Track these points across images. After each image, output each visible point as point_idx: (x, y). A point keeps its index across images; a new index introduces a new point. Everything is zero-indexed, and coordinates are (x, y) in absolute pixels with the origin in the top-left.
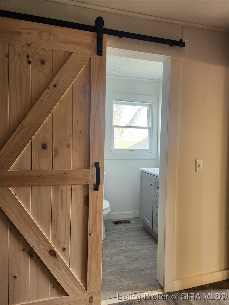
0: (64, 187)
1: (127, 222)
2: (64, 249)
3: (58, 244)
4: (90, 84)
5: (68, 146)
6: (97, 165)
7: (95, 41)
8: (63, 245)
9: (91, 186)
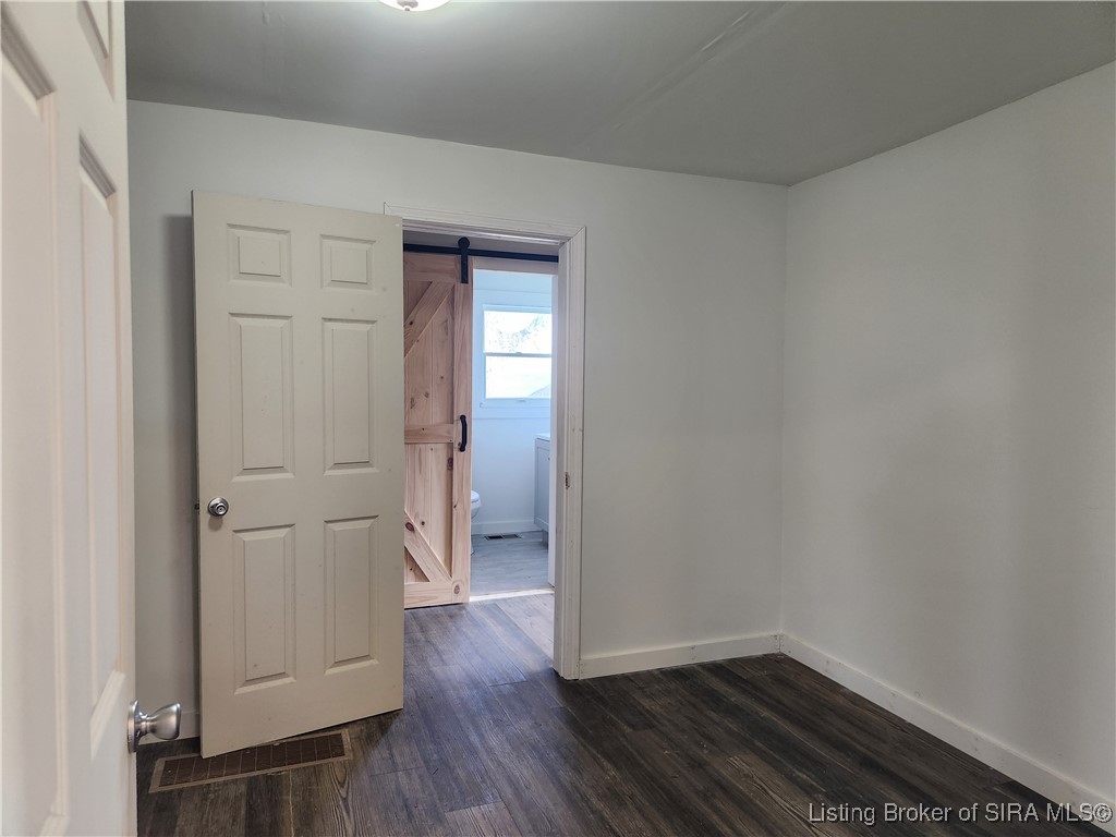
0: (422, 446)
1: (515, 536)
2: (423, 523)
3: (416, 516)
4: (453, 319)
5: (427, 395)
6: (463, 418)
7: (459, 266)
8: (422, 518)
9: (456, 446)
